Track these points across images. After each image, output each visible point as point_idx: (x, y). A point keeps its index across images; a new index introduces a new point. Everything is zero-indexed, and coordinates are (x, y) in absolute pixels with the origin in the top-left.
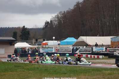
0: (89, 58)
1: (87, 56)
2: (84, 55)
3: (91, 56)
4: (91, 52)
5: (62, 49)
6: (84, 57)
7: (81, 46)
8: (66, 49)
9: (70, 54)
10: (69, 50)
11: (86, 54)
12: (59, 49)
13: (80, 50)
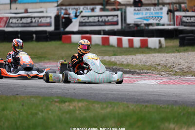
0: (112, 46)
1: (106, 42)
2: (97, 39)
3: (120, 42)
4: (119, 27)
5: (20, 19)
6: (97, 45)
7: (86, 7)
8: (33, 19)
9: (48, 34)
10: (43, 22)
11: (102, 33)
12: (11, 19)
13: (82, 20)
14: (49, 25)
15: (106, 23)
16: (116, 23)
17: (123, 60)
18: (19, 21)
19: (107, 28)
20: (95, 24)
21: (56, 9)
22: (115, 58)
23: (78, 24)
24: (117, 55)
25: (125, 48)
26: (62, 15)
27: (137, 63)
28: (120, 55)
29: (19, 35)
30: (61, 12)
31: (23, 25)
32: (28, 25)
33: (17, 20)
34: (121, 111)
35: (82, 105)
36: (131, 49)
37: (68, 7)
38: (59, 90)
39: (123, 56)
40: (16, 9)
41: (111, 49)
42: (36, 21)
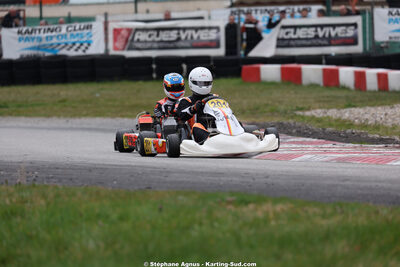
0: (344, 88)
1: (331, 79)
2: (312, 73)
3: (360, 79)
4: (358, 49)
5: (155, 33)
6: (313, 86)
7: (291, 7)
8: (181, 32)
9: (212, 64)
10: (202, 38)
11: (324, 61)
12: (138, 33)
13: (282, 34)
14: (215, 44)
15: (331, 41)
16: (353, 41)
17: (367, 116)
18: (154, 38)
19: (333, 50)
20: (309, 43)
21: (228, 11)
22: (351, 113)
23: (274, 42)
24: (354, 106)
25: (370, 92)
26: (242, 24)
27: (396, 122)
28: (361, 107)
29: (154, 66)
30: (239, 19)
31: (161, 45)
32: (172, 45)
33: (150, 36)
34: (362, 220)
35: (283, 210)
36: (383, 94)
37: (253, 8)
38: (234, 179)
39: (368, 108)
40: (148, 12)
41: (344, 93)
42: (189, 37)
